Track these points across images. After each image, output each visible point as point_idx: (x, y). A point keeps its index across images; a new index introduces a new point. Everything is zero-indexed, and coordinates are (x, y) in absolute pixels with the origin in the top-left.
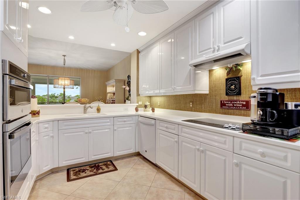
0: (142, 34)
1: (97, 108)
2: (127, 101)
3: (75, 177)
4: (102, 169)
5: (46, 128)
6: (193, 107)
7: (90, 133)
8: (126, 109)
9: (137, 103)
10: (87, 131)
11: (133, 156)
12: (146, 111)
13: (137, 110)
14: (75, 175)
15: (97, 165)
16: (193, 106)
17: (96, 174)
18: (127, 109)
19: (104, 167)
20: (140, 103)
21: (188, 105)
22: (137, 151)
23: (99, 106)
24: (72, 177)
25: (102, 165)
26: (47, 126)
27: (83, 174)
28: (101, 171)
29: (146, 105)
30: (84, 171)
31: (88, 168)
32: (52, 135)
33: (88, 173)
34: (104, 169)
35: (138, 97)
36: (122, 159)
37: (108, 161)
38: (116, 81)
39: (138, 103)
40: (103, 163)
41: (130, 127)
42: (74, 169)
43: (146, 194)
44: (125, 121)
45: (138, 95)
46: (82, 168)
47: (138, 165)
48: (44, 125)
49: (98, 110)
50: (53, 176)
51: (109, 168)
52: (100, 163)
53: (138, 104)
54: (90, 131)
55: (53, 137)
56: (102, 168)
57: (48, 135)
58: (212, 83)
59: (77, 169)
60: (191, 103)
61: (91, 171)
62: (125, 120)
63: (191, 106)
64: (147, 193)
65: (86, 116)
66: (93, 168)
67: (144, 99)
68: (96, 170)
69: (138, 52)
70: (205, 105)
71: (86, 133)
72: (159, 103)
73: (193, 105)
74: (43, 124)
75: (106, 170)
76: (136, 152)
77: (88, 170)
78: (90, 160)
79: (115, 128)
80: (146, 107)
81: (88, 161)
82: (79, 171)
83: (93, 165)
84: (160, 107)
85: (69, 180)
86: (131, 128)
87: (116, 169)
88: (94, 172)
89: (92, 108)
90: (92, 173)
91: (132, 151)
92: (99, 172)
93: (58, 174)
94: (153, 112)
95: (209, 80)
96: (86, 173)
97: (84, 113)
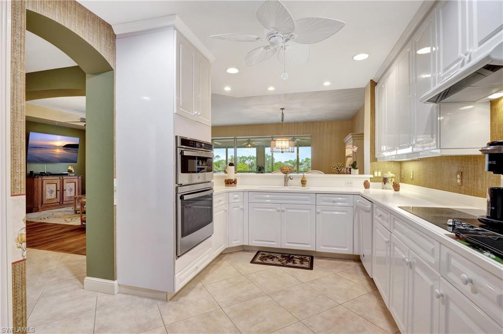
0: (361, 57)
1: (301, 179)
2: (352, 170)
3: (259, 261)
4: (294, 263)
5: (236, 199)
6: (462, 185)
7: (283, 211)
8: (348, 183)
9: (370, 174)
10: (279, 208)
11: (350, 260)
12: (386, 189)
13: (366, 185)
14: (260, 259)
15: (291, 256)
16: (462, 182)
17: (283, 265)
18: (351, 183)
19: (298, 261)
20: (378, 174)
21: (454, 180)
22: (357, 254)
23: (304, 176)
24: (258, 260)
25: (297, 258)
26: (237, 196)
27: (270, 261)
28: (291, 264)
29: (385, 177)
30: (272, 258)
31: (279, 256)
32: (242, 207)
33: (276, 261)
34: (296, 263)
35: (374, 163)
36: (330, 260)
37: (308, 256)
38: (354, 136)
39: (373, 174)
40: (300, 256)
41: (343, 211)
42: (264, 253)
43: (325, 310)
44: (334, 202)
45: (374, 159)
46: (273, 254)
47: (349, 273)
48: (235, 195)
49: (303, 182)
50: (242, 253)
51: (302, 264)
52: (296, 255)
53: (372, 176)
54: (283, 209)
55: (243, 209)
56: (294, 261)
57: (238, 207)
58: (497, 131)
59: (267, 254)
60: (459, 176)
61: (279, 260)
62: (334, 199)
63: (459, 181)
64: (328, 308)
65: (287, 189)
66: (284, 259)
67: (387, 166)
68: (287, 261)
69: (373, 84)
70: (483, 180)
71: (278, 211)
72: (412, 174)
73: (461, 179)
74: (232, 193)
75: (298, 264)
76: (354, 254)
77: (277, 258)
78: (283, 247)
79: (318, 210)
80: (385, 180)
81: (280, 247)
82: (268, 257)
83: (287, 255)
84: (413, 182)
85: (253, 262)
86: (345, 213)
87: (311, 268)
88: (282, 263)
89: (291, 179)
90: (279, 263)
91: (347, 250)
92: (287, 264)
93: (247, 253)
94: (395, 191)
95: (491, 124)
96: (273, 260)
97: (285, 186)
